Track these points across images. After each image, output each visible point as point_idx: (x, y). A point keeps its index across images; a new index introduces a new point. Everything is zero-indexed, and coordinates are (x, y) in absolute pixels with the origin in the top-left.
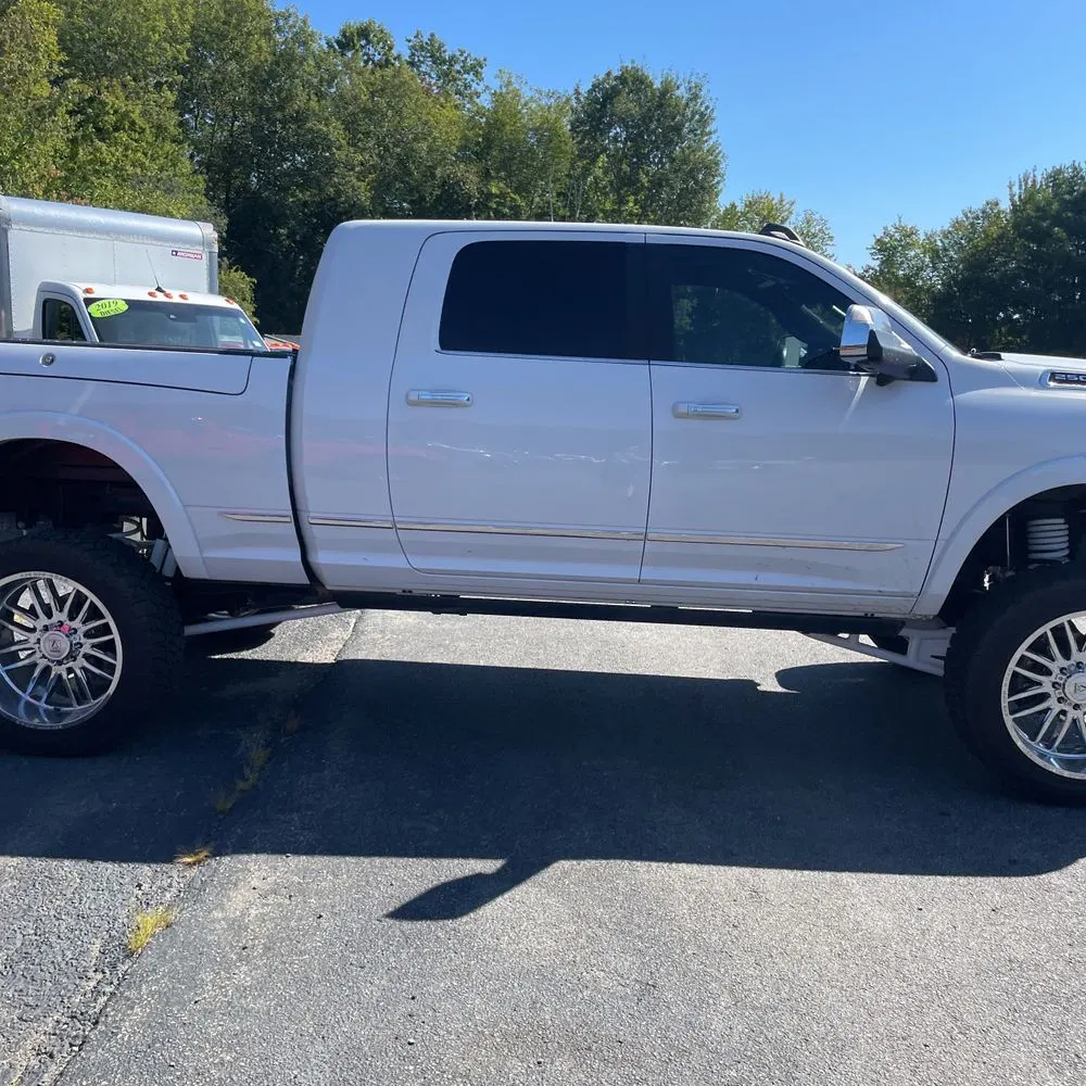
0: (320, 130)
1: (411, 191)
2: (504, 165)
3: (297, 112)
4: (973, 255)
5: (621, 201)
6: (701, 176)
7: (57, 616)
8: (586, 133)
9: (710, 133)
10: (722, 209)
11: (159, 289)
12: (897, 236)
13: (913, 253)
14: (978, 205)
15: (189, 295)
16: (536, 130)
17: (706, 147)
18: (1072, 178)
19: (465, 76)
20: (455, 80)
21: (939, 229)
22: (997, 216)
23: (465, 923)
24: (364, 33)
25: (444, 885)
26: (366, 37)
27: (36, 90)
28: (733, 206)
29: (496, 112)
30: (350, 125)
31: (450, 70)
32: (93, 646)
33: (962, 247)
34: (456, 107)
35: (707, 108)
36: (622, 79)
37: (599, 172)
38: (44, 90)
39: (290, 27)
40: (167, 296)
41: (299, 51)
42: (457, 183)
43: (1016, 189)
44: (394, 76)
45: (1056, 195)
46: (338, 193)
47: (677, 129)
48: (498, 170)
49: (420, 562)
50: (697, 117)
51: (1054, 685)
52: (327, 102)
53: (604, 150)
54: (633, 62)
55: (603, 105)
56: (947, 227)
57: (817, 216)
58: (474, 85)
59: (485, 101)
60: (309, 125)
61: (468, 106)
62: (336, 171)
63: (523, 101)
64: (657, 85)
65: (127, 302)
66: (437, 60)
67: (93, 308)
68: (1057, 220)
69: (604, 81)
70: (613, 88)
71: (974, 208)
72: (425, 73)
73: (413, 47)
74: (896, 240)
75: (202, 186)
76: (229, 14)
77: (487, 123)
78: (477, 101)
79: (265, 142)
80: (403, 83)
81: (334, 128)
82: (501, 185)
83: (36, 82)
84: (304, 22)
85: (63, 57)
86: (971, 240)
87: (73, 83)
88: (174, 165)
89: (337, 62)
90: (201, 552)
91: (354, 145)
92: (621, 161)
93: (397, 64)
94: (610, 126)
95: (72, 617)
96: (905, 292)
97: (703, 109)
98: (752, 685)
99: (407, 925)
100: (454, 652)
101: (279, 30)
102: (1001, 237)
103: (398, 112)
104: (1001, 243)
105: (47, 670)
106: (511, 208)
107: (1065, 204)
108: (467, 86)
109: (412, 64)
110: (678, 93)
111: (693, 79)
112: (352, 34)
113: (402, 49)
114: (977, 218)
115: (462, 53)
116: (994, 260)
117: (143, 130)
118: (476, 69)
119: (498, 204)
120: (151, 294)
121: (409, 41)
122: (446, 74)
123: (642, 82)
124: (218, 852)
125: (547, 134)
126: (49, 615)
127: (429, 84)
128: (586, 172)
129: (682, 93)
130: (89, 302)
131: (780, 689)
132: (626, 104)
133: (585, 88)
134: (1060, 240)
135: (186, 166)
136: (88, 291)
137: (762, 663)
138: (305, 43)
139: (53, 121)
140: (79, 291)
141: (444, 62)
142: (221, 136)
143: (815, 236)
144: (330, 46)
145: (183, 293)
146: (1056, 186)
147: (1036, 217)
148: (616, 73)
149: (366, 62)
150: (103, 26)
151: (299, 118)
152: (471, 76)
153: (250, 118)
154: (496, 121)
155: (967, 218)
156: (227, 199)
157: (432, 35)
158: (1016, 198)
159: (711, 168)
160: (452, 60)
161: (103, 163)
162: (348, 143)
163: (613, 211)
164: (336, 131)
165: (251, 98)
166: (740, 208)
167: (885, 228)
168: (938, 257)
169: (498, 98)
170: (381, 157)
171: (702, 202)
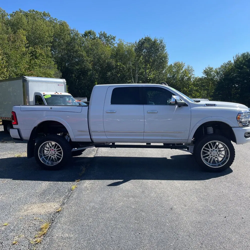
0: (81, 54)
1: (100, 65)
2: (120, 59)
3: (76, 50)
4: (226, 73)
5: (146, 65)
6: (163, 59)
7: (52, 148)
8: (138, 51)
9: (165, 50)
10: (169, 66)
11: (56, 92)
12: (209, 69)
13: (212, 73)
14: (226, 62)
15: (62, 93)
16: (127, 51)
17: (164, 53)
18: (247, 55)
19: (111, 40)
20: (109, 41)
21: (218, 67)
22: (231, 64)
23: (118, 186)
24: (90, 32)
25: (115, 183)
26: (90, 34)
27: (23, 49)
28: (171, 65)
29: (118, 48)
30: (87, 52)
31: (108, 39)
32: (58, 153)
33: (223, 71)
34: (110, 47)
35: (164, 45)
36: (145, 40)
37: (141, 59)
38: (24, 49)
39: (74, 33)
40: (58, 93)
41: (76, 37)
42: (110, 63)
43: (235, 58)
44: (96, 42)
45: (244, 59)
46: (85, 67)
47: (158, 49)
48: (119, 60)
49: (109, 137)
50: (162, 47)
51: (210, 153)
52: (82, 48)
53: (142, 55)
54: (147, 36)
55: (142, 45)
56: (220, 67)
57: (190, 66)
58: (113, 42)
59: (116, 45)
60: (79, 53)
61: (112, 46)
62: (85, 62)
63: (124, 45)
64: (153, 40)
65: (51, 95)
66: (105, 37)
67: (45, 96)
68: (244, 64)
69: (141, 40)
70: (143, 41)
72: (103, 40)
73: (100, 35)
74: (208, 70)
75: (56, 67)
76: (61, 30)
77: (117, 50)
78: (114, 45)
79: (69, 56)
80: (98, 43)
81: (84, 53)
82: (120, 63)
83: (23, 48)
84: (77, 31)
85: (28, 42)
86: (225, 69)
87: (30, 48)
88: (51, 63)
89: (84, 39)
90: (75, 137)
91: (88, 56)
92: (146, 57)
93: (97, 38)
94: (143, 50)
95: (54, 148)
96: (211, 82)
97: (163, 45)
98: (166, 158)
99: (110, 187)
100: (114, 155)
101: (72, 33)
102: (232, 68)
103: (98, 49)
104: (232, 70)
105: (50, 157)
106: (122, 68)
107: (246, 61)
108: (112, 42)
109: (100, 38)
110: (157, 42)
111: (161, 39)
112: (87, 33)
113: (98, 35)
114: (226, 65)
115: (111, 35)
116: (231, 74)
117: (44, 56)
118: (114, 38)
119: (119, 67)
120: (55, 93)
121: (99, 33)
122: (107, 40)
123: (150, 40)
124: (81, 180)
125: (129, 52)
126: (51, 148)
127: (104, 42)
128: (138, 59)
129: (158, 42)
130: (44, 95)
131: (171, 159)
132: (146, 45)
133: (137, 42)
134: (245, 69)
135: (53, 63)
136: (44, 93)
137: (168, 155)
138: (77, 36)
139: (26, 56)
140: (42, 93)
141: (107, 37)
142: (60, 56)
143: (190, 70)
144: (83, 36)
145: (61, 93)
146: (244, 57)
147: (240, 64)
148: (144, 38)
149: (90, 38)
150: (35, 35)
151: (76, 51)
152: (113, 40)
153: (66, 52)
154: (119, 49)
155: (224, 65)
156: (61, 69)
157: (104, 32)
158: (235, 60)
159: (165, 57)
160: (109, 37)
161: (36, 64)
162: (87, 56)
163: (145, 67)
164: (84, 54)
165: (66, 48)
166: (173, 65)
167: (206, 68)
168: (218, 73)
169: (119, 45)
170: (94, 58)
171: (164, 65)
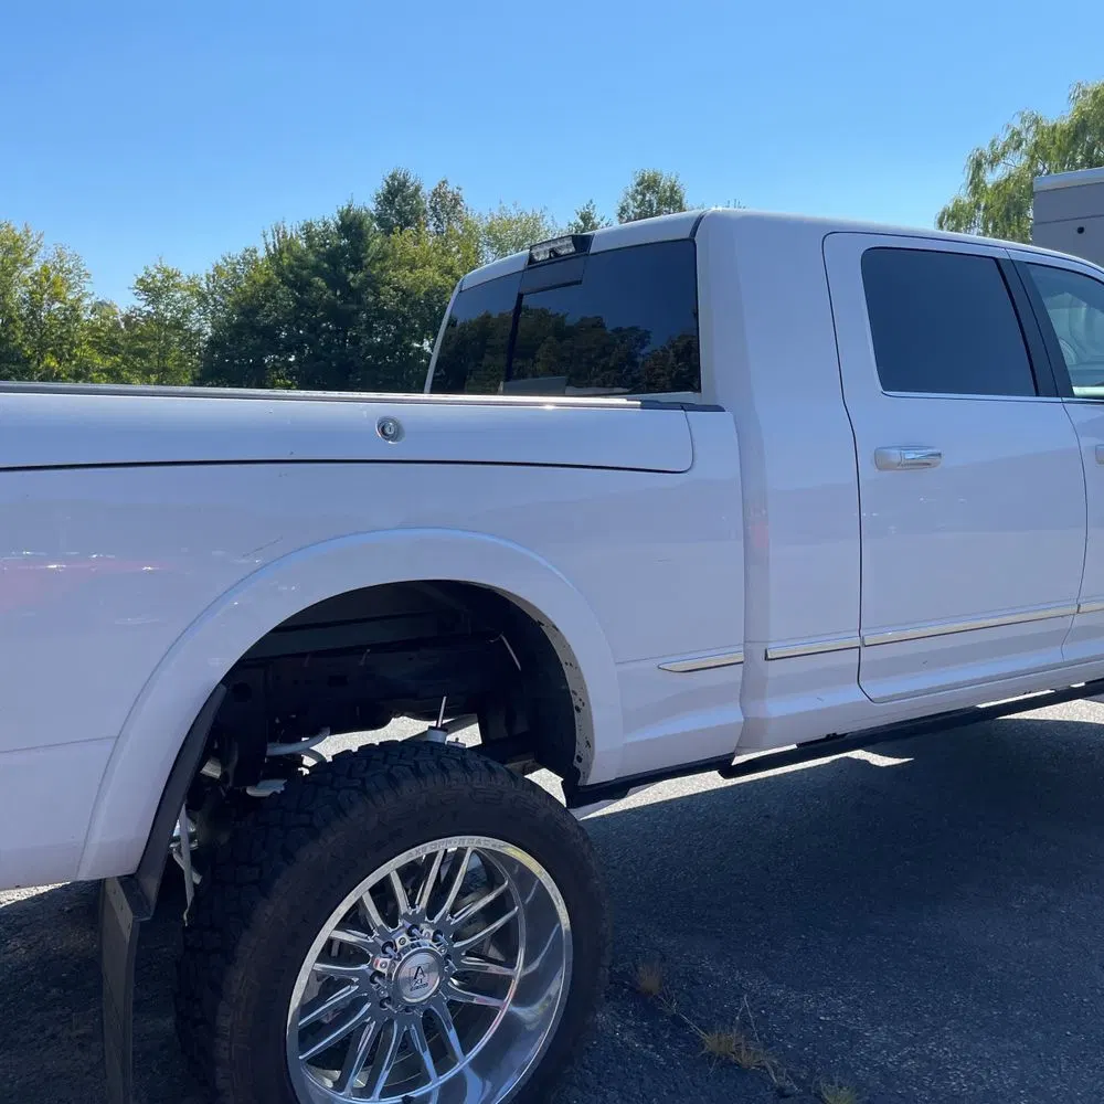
4: (244, 300)
12: (159, 277)
13: (178, 295)
14: (237, 252)
18: (323, 232)
21: (202, 273)
22: (255, 262)
33: (223, 293)
43: (270, 239)
45: (310, 247)
56: (208, 270)
57: (70, 251)
68: (317, 270)
71: (233, 254)
74: (159, 280)
86: (236, 285)
102: (268, 283)
104: (268, 290)
107: (320, 256)
114: (238, 263)
134: (320, 288)
143: (69, 271)
146: (313, 238)
147: (296, 266)
155: (228, 263)
158: (271, 247)
167: (145, 268)
